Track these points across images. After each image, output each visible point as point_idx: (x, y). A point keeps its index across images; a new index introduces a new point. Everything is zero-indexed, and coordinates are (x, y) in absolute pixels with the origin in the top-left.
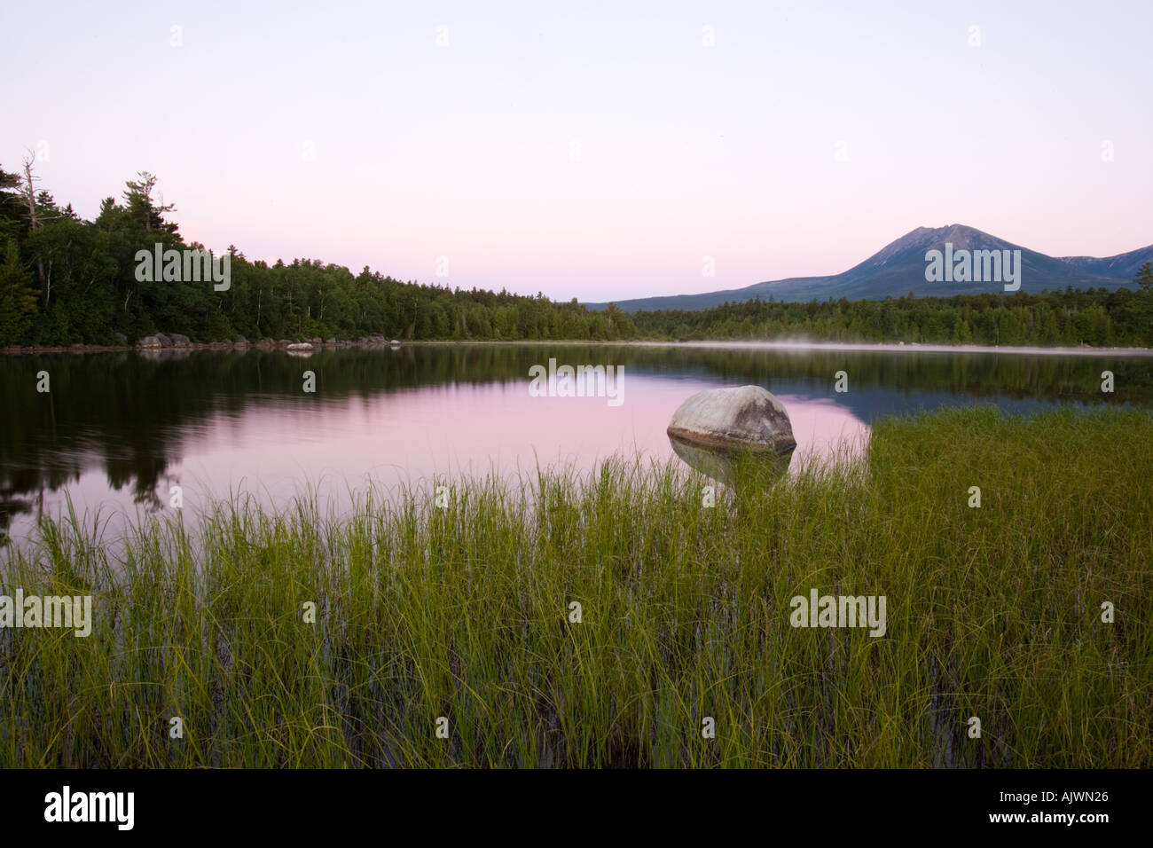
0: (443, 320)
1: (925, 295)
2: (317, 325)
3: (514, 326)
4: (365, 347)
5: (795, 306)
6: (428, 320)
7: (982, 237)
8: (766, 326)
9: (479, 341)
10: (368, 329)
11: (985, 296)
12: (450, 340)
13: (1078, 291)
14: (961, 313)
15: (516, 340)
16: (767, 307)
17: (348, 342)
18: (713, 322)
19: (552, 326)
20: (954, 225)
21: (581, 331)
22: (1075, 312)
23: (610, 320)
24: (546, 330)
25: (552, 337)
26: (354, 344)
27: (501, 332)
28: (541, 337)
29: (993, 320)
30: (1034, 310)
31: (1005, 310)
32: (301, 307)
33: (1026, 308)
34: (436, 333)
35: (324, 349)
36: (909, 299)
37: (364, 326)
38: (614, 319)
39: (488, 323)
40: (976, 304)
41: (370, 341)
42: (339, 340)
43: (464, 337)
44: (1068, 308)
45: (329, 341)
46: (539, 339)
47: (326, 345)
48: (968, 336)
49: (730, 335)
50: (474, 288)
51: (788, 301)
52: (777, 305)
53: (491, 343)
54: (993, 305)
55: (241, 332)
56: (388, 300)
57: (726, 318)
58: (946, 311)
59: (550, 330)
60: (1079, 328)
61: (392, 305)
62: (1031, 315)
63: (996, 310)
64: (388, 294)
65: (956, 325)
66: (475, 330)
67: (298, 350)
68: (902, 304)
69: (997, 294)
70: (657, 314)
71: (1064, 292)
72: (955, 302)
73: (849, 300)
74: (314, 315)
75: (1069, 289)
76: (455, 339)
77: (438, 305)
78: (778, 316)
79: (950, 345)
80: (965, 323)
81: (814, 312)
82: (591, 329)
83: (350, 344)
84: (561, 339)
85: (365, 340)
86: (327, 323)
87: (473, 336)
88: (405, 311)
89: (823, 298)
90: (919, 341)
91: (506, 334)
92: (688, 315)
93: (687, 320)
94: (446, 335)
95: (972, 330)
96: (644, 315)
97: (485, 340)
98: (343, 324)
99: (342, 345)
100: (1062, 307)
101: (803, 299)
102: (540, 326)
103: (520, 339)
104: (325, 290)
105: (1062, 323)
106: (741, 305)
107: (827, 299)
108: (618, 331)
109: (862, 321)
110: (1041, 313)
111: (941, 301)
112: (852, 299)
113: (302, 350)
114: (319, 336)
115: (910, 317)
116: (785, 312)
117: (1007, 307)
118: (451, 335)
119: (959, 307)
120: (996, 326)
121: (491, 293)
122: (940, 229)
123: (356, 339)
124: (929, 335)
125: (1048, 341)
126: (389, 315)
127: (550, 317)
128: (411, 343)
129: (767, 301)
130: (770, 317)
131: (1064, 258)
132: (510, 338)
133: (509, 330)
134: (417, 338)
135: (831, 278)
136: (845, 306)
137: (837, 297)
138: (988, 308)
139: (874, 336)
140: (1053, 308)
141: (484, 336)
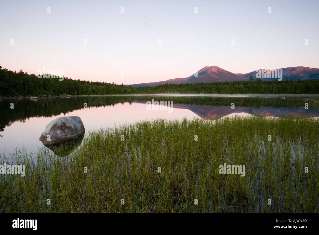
0: (85, 90)
1: (206, 82)
2: (45, 92)
3: (104, 91)
4: (61, 97)
5: (176, 85)
6: (80, 90)
7: (220, 69)
8: (168, 90)
9: (95, 95)
10: (63, 92)
11: (219, 82)
12: (87, 95)
13: (238, 81)
14: (213, 86)
15: (105, 94)
16: (170, 85)
17: (55, 96)
18: (157, 89)
19: (115, 91)
20: (213, 66)
21: (122, 92)
22: (237, 86)
23: (130, 89)
24: (113, 92)
25: (115, 93)
26: (57, 97)
27: (101, 93)
28: (112, 93)
29: (220, 88)
30: (229, 86)
31: (223, 86)
32: (40, 86)
33: (227, 85)
34: (83, 93)
35: (48, 98)
36: (202, 83)
37: (61, 92)
38: (131, 89)
39: (97, 90)
40: (217, 84)
41: (63, 95)
42: (52, 95)
43: (91, 94)
44: (236, 85)
45: (49, 96)
46: (111, 94)
47: (48, 97)
48: (215, 92)
49: (160, 92)
50: (96, 81)
51: (175, 84)
52: (172, 85)
53: (98, 95)
54: (220, 85)
55: (20, 94)
56: (69, 85)
57: (160, 88)
58: (210, 86)
59: (114, 92)
60: (238, 90)
61: (70, 86)
62: (228, 87)
63: (221, 86)
64: (69, 83)
65: (212, 89)
66: (94, 92)
67: (33, 99)
68: (201, 84)
69: (221, 82)
70: (144, 87)
71: (235, 81)
72: (213, 84)
73: (189, 83)
74: (45, 89)
75: (237, 81)
76: (88, 95)
77: (84, 86)
78: (172, 88)
79: (211, 94)
80: (214, 89)
81: (181, 86)
82: (125, 91)
83: (56, 97)
84: (117, 94)
85: (61, 95)
86: (49, 91)
87: (93, 94)
88: (74, 87)
89: (183, 83)
90: (205, 93)
91: (102, 93)
92: (151, 87)
93: (150, 89)
94: (86, 94)
95: (216, 90)
96: (140, 88)
97: (96, 95)
98: (54, 91)
99: (53, 97)
100: (235, 85)
101: (179, 83)
102: (111, 91)
103: (106, 94)
104: (48, 82)
105: (235, 88)
106: (164, 85)
107: (184, 83)
108: (132, 92)
109: (191, 88)
110: (230, 86)
111: (209, 84)
112: (190, 83)
113: (34, 99)
114: (46, 95)
115: (202, 87)
116: (174, 86)
117: (223, 85)
118: (87, 93)
119: (213, 85)
120: (221, 89)
121: (100, 82)
122: (210, 67)
123: (59, 95)
124: (207, 92)
125: (232, 93)
126: (69, 89)
127: (114, 88)
128: (76, 96)
129: (170, 84)
130: (170, 88)
131: (237, 74)
132: (103, 94)
133: (103, 92)
134: (77, 94)
135: (186, 78)
136: (188, 85)
137: (186, 83)
138: (219, 85)
139: (194, 92)
140: (233, 85)
141: (96, 94)
